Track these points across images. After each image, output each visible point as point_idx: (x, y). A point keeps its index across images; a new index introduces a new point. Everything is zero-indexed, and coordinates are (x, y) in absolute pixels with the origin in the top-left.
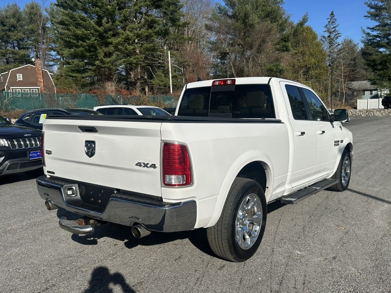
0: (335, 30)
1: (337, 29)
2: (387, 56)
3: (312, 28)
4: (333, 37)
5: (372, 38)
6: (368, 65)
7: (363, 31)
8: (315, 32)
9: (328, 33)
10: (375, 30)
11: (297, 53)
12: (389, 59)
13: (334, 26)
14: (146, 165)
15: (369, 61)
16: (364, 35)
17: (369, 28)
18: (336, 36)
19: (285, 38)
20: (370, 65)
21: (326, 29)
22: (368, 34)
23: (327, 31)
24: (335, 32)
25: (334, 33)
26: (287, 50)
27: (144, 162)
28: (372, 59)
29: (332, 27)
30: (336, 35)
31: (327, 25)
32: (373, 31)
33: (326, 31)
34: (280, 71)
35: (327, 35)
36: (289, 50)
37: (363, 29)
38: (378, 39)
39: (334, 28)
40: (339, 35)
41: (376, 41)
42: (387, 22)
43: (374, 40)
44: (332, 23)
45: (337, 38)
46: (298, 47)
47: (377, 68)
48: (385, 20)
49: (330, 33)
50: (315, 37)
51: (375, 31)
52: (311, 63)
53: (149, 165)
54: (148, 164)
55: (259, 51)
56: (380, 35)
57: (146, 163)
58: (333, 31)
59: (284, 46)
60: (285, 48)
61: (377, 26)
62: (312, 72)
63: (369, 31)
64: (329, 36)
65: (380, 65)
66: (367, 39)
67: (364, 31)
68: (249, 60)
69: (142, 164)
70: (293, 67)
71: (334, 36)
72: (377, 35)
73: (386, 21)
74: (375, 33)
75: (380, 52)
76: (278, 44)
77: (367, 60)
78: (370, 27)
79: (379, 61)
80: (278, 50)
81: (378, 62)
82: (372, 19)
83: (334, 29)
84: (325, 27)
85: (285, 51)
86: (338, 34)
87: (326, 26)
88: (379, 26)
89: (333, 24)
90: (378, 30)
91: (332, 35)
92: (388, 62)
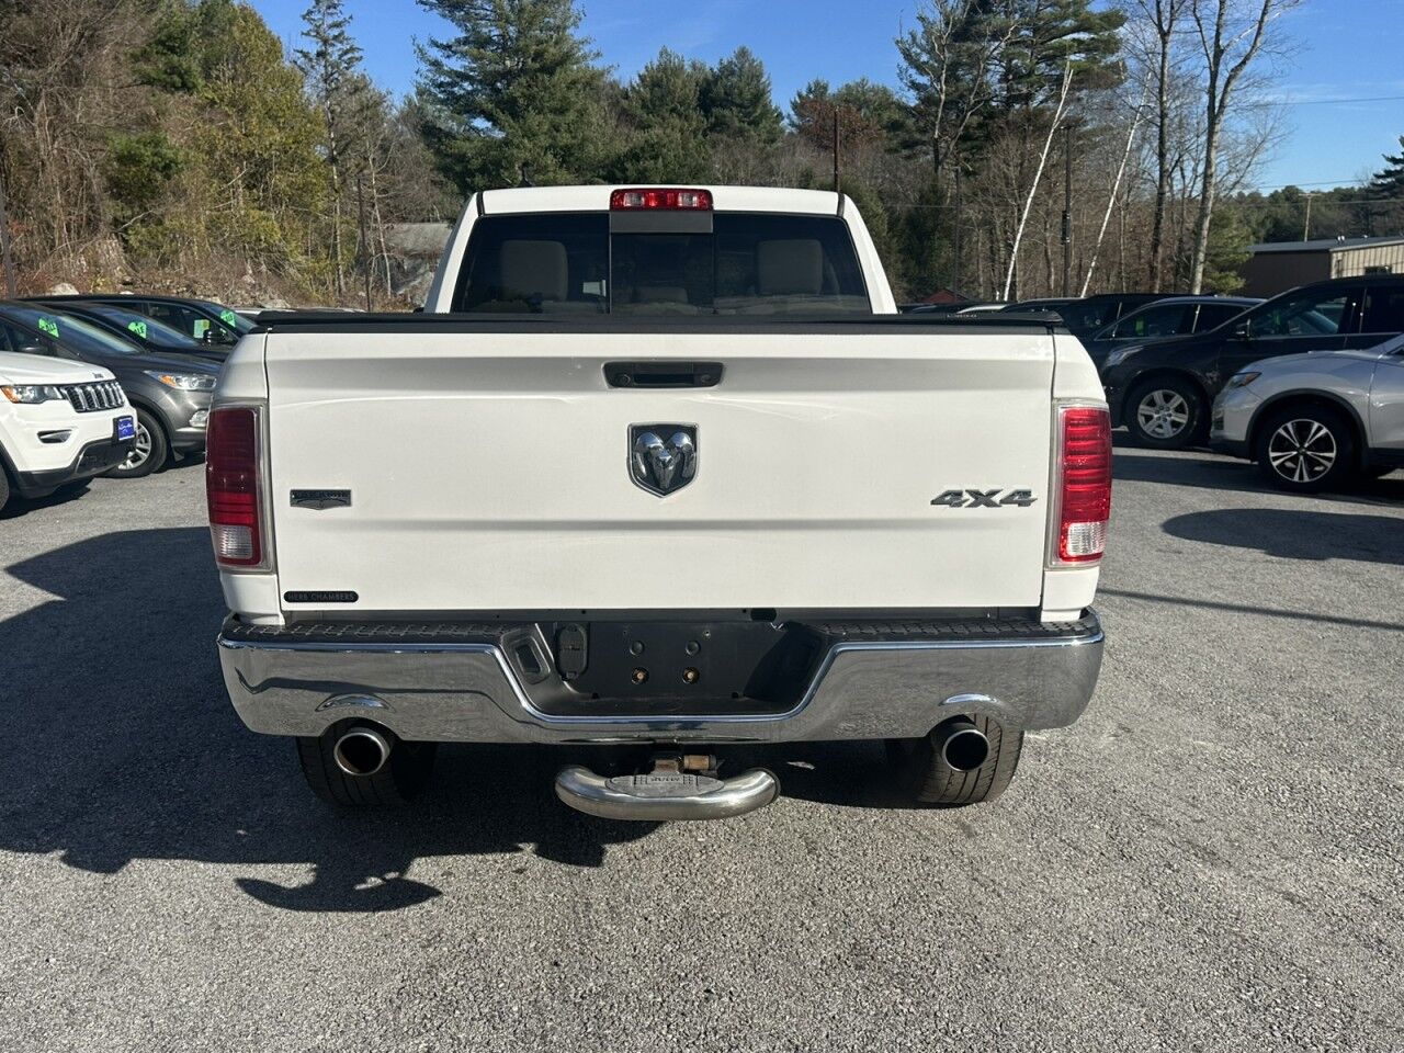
0: (340, 35)
1: (348, 31)
2: (500, 146)
3: (259, 14)
4: (335, 57)
5: (448, 80)
6: (445, 170)
7: (421, 50)
8: (270, 32)
9: (317, 43)
10: (455, 53)
11: (216, 103)
12: (506, 158)
13: (336, 19)
14: (983, 499)
15: (447, 155)
16: (424, 67)
17: (435, 44)
18: (345, 58)
19: (170, 37)
20: (452, 170)
21: (307, 27)
22: (436, 64)
23: (313, 34)
24: (341, 42)
25: (339, 46)
26: (187, 87)
27: (973, 487)
28: (456, 151)
29: (329, 21)
30: (346, 53)
31: (310, 12)
32: (448, 57)
33: (308, 34)
34: (167, 167)
35: (313, 47)
36: (195, 86)
37: (418, 46)
38: (466, 85)
39: (337, 25)
40: (357, 55)
41: (462, 92)
42: (490, 31)
43: (456, 89)
44: (329, 8)
45: (350, 62)
46: (218, 78)
47: (473, 182)
48: (482, 26)
49: (325, 42)
50: (274, 48)
51: (454, 58)
52: (271, 145)
53: (997, 499)
54: (993, 493)
55: (73, 77)
56: (471, 74)
57: (984, 492)
58: (335, 38)
59: (173, 70)
60: (176, 79)
61: (458, 41)
62: (278, 181)
63: (435, 54)
64: (321, 54)
65: (483, 174)
66: (433, 81)
67: (422, 54)
68: (35, 108)
69: (966, 496)
70: (210, 153)
71: (341, 56)
72: (463, 70)
73: (485, 30)
74: (456, 64)
75: (476, 130)
76: (144, 56)
77: (438, 152)
78: (440, 42)
79: (477, 159)
80: (149, 81)
81: (476, 163)
82: (444, 16)
83: (336, 32)
84: (304, 18)
85: (177, 89)
86: (352, 49)
87: (307, 16)
88: (466, 41)
89: (332, 10)
90: (464, 55)
91: (330, 50)
92: (502, 167)
